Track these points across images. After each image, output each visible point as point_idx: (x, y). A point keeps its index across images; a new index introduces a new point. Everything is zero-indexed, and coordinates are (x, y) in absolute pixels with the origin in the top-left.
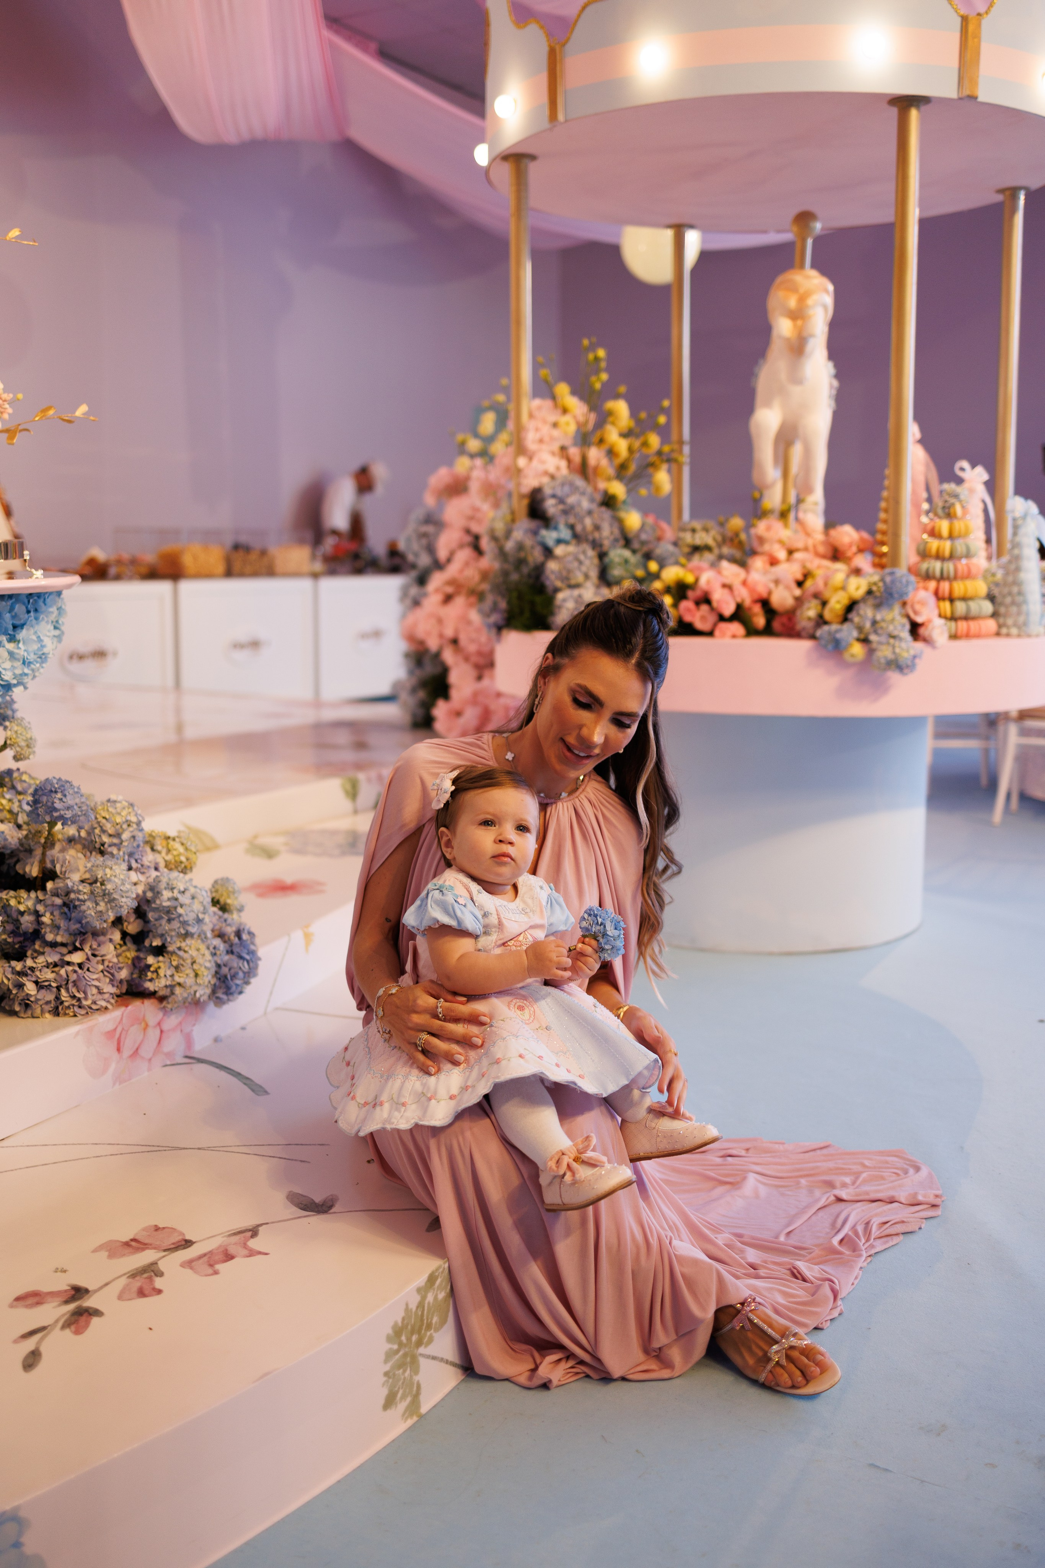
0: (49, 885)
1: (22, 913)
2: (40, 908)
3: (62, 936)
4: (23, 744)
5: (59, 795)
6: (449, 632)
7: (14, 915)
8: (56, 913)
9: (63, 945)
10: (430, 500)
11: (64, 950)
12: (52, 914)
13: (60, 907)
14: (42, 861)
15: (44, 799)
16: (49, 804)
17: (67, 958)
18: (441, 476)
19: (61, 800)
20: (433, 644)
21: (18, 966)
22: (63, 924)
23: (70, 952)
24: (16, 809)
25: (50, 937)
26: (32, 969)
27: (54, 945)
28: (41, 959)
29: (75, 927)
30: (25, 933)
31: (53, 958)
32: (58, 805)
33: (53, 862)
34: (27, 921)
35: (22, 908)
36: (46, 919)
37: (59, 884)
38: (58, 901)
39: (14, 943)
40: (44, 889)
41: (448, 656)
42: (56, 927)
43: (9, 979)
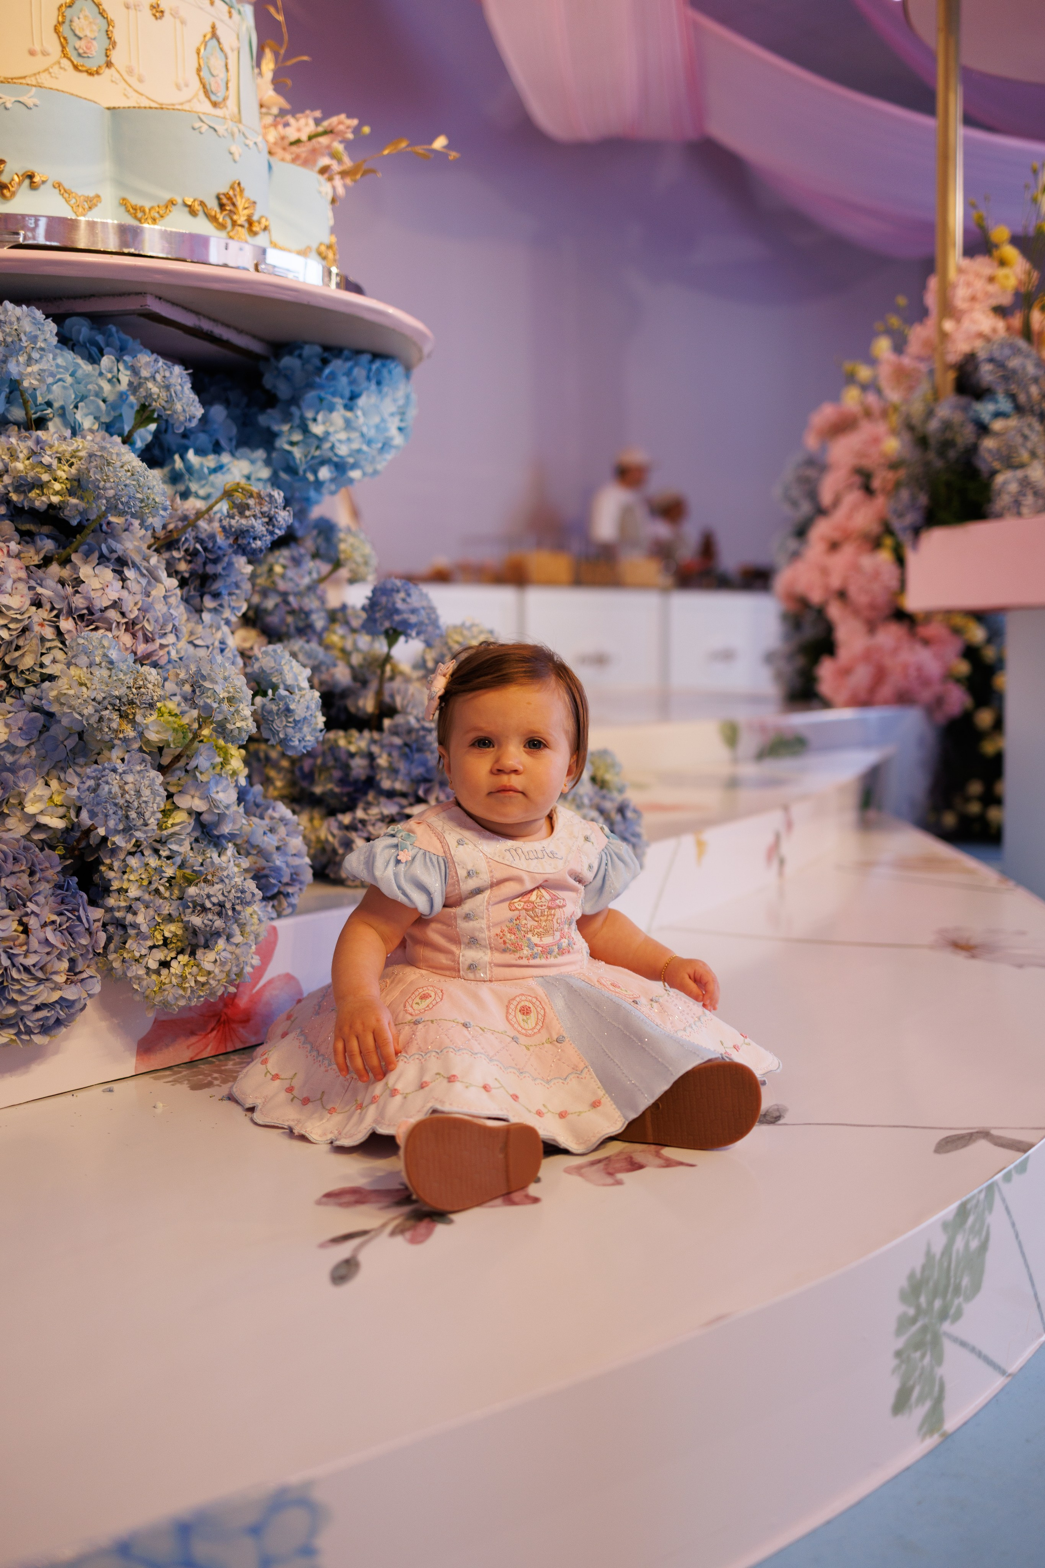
0: (387, 722)
1: (352, 755)
2: (375, 749)
3: (403, 782)
4: (359, 559)
5: (402, 595)
6: (835, 582)
7: (343, 757)
8: (395, 754)
9: (404, 795)
10: (811, 442)
11: (404, 802)
12: (390, 755)
13: (400, 748)
14: (379, 693)
15: (384, 600)
16: (390, 605)
17: (408, 811)
18: (827, 413)
19: (404, 600)
20: (816, 597)
21: (346, 819)
22: (402, 766)
23: (411, 805)
24: (349, 645)
25: (386, 784)
26: (363, 822)
27: (391, 794)
28: (374, 811)
29: (418, 771)
30: (356, 782)
31: (390, 809)
32: (400, 605)
33: (392, 696)
34: (358, 765)
35: (353, 748)
36: (382, 761)
37: (399, 719)
38: (397, 741)
39: (342, 794)
40: (380, 728)
41: (835, 611)
42: (393, 771)
43: (334, 836)
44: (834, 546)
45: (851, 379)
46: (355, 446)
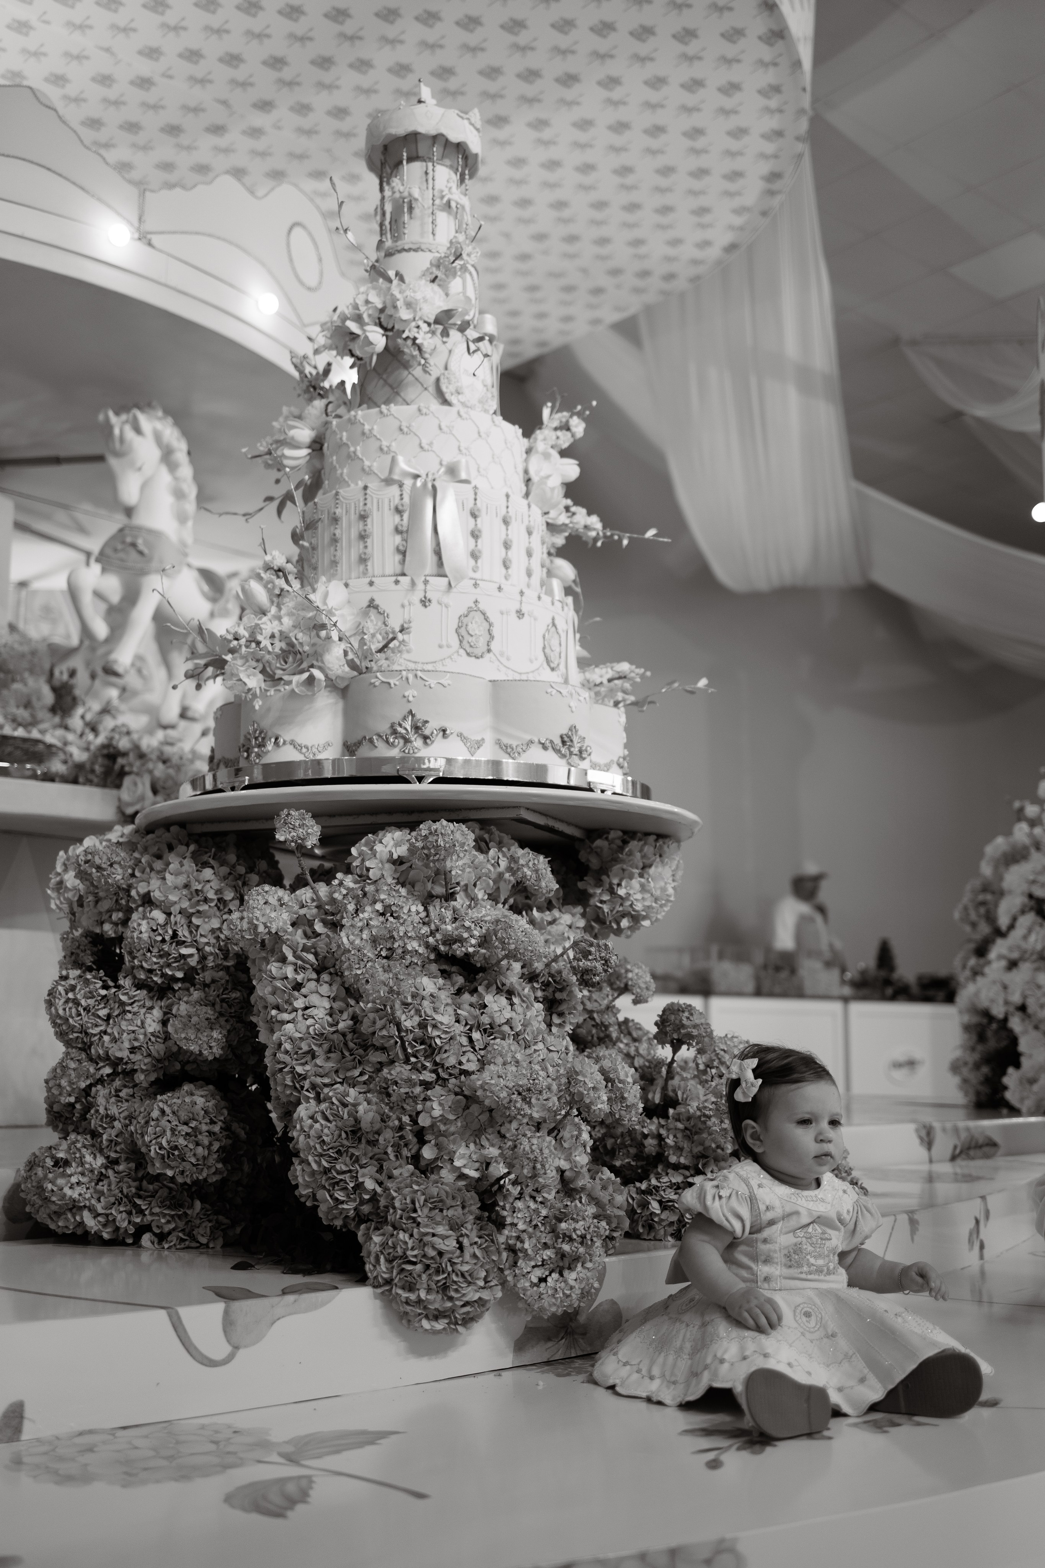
0: (671, 1111)
1: (645, 1136)
2: (663, 1132)
3: (686, 1158)
4: (643, 986)
5: (686, 1014)
6: (1016, 998)
7: (639, 1137)
8: (679, 1135)
9: (686, 1168)
10: (986, 870)
11: (687, 1173)
12: (675, 1136)
13: (683, 1131)
14: (665, 1088)
15: (672, 1017)
16: (677, 1022)
17: (690, 1180)
18: (999, 844)
19: (688, 1018)
20: (998, 1011)
21: (644, 1186)
22: (686, 1145)
23: (692, 1176)
24: (632, 1052)
25: (673, 1159)
26: (657, 1188)
27: (676, 1167)
28: (665, 1179)
29: (697, 1149)
30: (649, 1156)
31: (677, 1178)
32: (685, 1021)
33: (674, 1091)
34: (650, 1144)
35: (646, 1131)
36: (670, 1141)
37: (681, 1109)
38: (680, 1126)
39: (637, 1167)
40: (666, 1116)
41: (1016, 1024)
42: (679, 1149)
43: (633, 1199)
44: (1013, 965)
45: (1020, 815)
46: (647, 903)
